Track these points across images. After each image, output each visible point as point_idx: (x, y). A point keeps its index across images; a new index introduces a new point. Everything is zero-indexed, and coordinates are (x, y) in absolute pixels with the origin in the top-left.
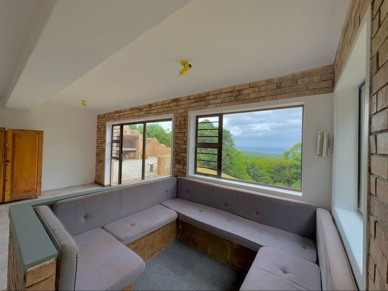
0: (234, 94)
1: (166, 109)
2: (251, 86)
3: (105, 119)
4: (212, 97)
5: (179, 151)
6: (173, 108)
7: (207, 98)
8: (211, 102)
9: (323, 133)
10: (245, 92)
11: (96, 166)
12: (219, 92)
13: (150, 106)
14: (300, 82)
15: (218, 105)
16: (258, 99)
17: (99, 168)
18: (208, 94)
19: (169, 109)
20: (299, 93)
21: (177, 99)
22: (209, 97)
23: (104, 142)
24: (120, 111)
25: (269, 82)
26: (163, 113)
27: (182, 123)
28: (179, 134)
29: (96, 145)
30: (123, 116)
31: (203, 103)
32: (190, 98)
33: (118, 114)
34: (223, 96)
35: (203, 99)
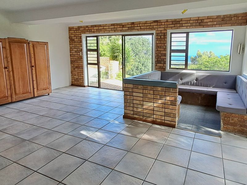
0: (199, 21)
1: (148, 27)
2: (208, 18)
3: (80, 31)
4: (184, 22)
5: (160, 55)
6: (155, 27)
7: (180, 22)
8: (183, 25)
9: (241, 44)
10: (205, 21)
11: (72, 72)
12: (189, 20)
13: (133, 23)
14: (233, 19)
15: (188, 27)
16: (212, 26)
17: (76, 73)
18: (181, 20)
19: (151, 27)
20: (233, 24)
21: (158, 21)
22: (182, 22)
23: (81, 50)
24: (100, 26)
25: (218, 17)
26: (145, 29)
27: (162, 37)
28: (160, 44)
29: (69, 54)
30: (104, 30)
31: (178, 25)
32: (168, 21)
33: (97, 28)
34: (191, 22)
35: (178, 23)
